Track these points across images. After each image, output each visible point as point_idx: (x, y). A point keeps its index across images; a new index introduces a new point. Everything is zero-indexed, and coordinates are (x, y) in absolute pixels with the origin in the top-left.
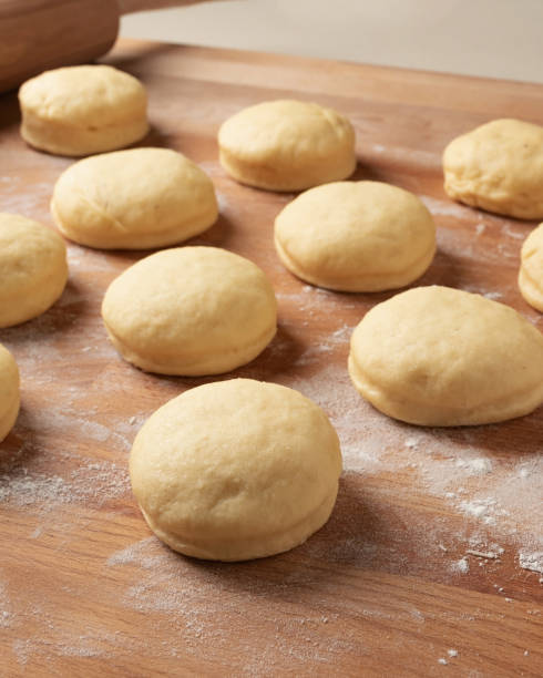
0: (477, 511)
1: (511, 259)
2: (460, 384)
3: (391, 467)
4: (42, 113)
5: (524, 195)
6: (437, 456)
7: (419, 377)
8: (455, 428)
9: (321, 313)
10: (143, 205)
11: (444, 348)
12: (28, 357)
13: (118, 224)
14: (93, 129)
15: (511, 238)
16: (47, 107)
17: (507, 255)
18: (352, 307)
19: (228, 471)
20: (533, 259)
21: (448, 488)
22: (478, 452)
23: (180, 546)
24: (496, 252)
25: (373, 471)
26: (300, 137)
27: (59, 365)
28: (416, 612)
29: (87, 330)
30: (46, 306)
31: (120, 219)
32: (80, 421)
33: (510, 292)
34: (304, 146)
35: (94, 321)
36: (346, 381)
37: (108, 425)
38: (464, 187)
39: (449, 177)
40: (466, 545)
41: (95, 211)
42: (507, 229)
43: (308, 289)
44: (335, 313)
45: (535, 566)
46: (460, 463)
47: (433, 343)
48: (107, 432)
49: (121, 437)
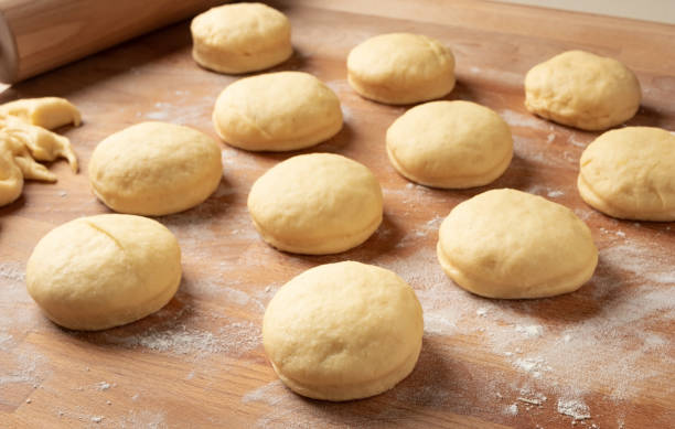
0: (529, 367)
1: (573, 164)
2: (521, 268)
3: (464, 330)
4: (208, 41)
5: (587, 112)
6: (501, 323)
7: (489, 262)
8: (518, 300)
9: (419, 205)
10: (283, 118)
11: (509, 239)
12: (189, 237)
13: (264, 133)
14: (247, 54)
15: (575, 146)
16: (213, 37)
17: (571, 160)
18: (444, 200)
19: (335, 334)
20: (589, 167)
21: (508, 349)
22: (534, 319)
23: (298, 389)
24: (562, 158)
25: (450, 334)
26: (411, 63)
27: (214, 244)
29: (237, 217)
30: (205, 197)
31: (265, 128)
32: (228, 289)
33: (571, 190)
34: (413, 70)
35: (241, 210)
36: (434, 261)
37: (249, 293)
38: (540, 104)
39: (529, 96)
40: (518, 393)
41: (247, 123)
42: (573, 138)
43: (410, 185)
44: (430, 206)
45: (569, 412)
46: (519, 328)
47: (501, 235)
48: (248, 297)
49: (258, 302)
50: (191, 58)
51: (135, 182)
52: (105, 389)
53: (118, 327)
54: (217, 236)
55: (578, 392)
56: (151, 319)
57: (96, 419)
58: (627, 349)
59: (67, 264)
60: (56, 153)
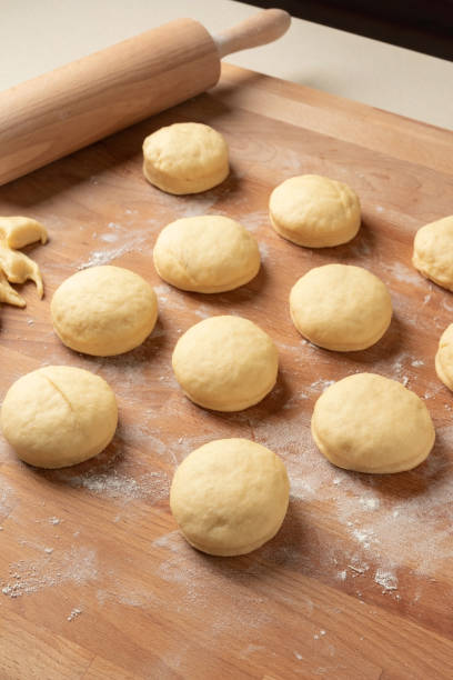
0: (362, 538)
3: (321, 498)
4: (156, 165)
6: (350, 493)
7: (347, 447)
9: (308, 364)
12: (125, 381)
15: (445, 310)
16: (160, 162)
17: (438, 326)
21: (350, 519)
24: (431, 324)
25: (310, 500)
26: (320, 216)
27: (144, 389)
28: (311, 603)
29: (164, 362)
31: (194, 277)
32: (150, 437)
33: (430, 361)
34: (322, 223)
36: (309, 426)
37: (166, 443)
38: (424, 267)
39: (416, 255)
40: (349, 561)
42: (445, 301)
43: (304, 342)
44: (316, 366)
45: (383, 582)
46: (362, 501)
47: (358, 426)
48: (164, 446)
49: (173, 453)
50: (142, 172)
51: (87, 331)
52: (56, 525)
53: (68, 468)
54: (147, 382)
55: (393, 564)
56: (92, 461)
57: (49, 551)
58: (439, 528)
59: (32, 420)
60: (26, 277)
